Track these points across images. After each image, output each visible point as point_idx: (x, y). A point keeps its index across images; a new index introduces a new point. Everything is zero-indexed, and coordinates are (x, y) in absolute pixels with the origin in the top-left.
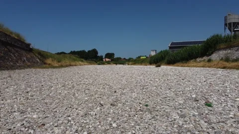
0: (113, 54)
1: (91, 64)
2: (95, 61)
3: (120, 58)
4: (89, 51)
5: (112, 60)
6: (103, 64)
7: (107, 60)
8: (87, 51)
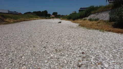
0: (57, 13)
1: (43, 18)
2: (45, 17)
3: (60, 15)
4: (43, 12)
5: (55, 16)
6: (50, 18)
7: (53, 16)
8: (41, 12)
